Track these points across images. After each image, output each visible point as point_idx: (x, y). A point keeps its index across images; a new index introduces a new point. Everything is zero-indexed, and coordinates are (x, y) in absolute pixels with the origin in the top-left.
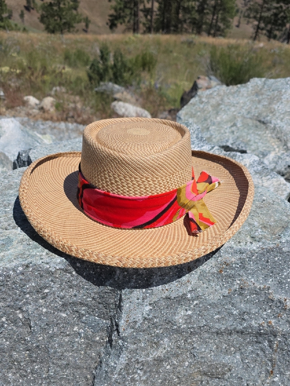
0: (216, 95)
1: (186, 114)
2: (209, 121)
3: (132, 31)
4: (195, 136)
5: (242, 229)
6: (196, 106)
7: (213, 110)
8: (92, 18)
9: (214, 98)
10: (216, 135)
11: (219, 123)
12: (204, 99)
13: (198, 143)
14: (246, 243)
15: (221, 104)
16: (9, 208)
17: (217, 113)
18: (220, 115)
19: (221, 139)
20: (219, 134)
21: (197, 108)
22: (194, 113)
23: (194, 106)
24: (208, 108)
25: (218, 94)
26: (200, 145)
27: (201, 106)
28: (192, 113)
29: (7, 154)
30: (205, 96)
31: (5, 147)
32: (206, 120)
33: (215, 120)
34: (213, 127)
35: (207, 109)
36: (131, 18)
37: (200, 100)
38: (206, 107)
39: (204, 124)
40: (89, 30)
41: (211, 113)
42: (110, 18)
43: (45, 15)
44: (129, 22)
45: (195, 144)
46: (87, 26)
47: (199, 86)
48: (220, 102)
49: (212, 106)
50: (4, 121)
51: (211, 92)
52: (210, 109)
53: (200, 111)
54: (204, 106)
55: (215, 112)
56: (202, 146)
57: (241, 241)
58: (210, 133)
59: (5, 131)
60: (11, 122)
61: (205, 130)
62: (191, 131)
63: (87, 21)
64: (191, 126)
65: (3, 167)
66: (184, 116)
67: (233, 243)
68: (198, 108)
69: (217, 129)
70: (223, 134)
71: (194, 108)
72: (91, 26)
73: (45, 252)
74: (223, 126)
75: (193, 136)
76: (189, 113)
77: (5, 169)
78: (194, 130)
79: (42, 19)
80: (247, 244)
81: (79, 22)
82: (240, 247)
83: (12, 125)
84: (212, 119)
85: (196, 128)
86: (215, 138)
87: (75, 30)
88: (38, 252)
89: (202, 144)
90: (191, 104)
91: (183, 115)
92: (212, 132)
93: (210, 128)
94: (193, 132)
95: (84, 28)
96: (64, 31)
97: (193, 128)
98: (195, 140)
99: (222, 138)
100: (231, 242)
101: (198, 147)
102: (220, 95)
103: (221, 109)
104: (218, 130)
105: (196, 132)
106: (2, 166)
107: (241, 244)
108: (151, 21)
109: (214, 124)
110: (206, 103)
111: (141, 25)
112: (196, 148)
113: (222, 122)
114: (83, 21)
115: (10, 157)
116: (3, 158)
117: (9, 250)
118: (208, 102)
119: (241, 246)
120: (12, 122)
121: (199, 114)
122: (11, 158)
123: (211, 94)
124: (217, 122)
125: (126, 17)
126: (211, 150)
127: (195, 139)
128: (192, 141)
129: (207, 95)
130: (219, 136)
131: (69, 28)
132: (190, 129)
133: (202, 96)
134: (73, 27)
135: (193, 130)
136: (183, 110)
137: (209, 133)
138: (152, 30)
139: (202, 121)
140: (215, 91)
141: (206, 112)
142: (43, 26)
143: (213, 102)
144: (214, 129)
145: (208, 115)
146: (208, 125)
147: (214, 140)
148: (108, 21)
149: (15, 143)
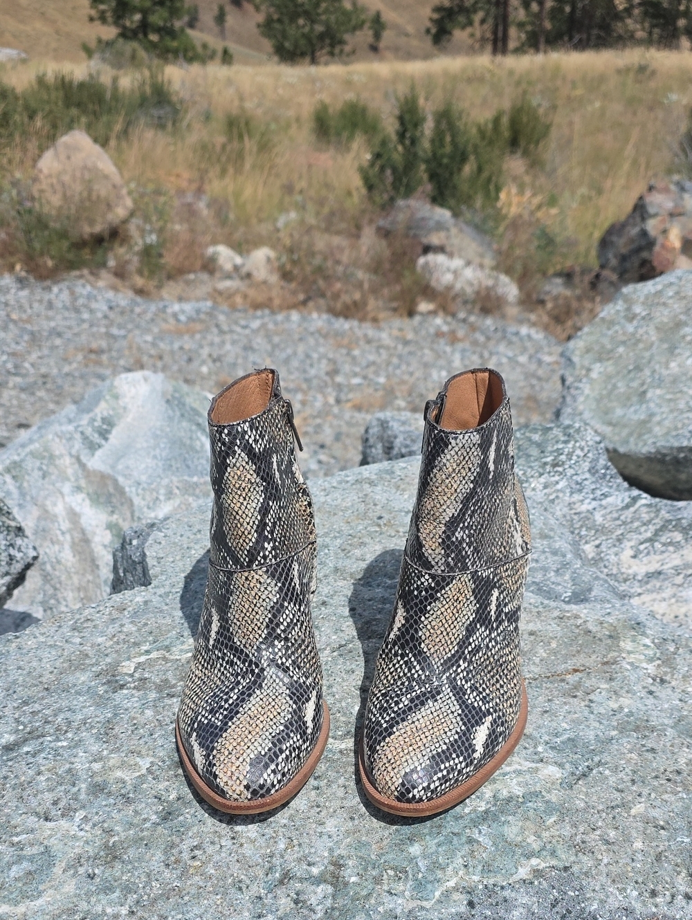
0: (671, 297)
1: (588, 350)
2: (647, 372)
3: (489, 47)
4: (586, 465)
5: (667, 843)
6: (617, 327)
7: (662, 340)
8: (389, 16)
9: (664, 304)
10: (664, 416)
11: (675, 381)
12: (638, 309)
13: (593, 486)
14: (673, 896)
15: (685, 324)
16: (66, 739)
17: (672, 350)
18: (680, 354)
19: (676, 429)
20: (672, 411)
21: (617, 332)
22: (609, 347)
23: (609, 329)
24: (647, 333)
25: (677, 293)
26: (598, 493)
27: (630, 328)
28: (603, 347)
29: (121, 480)
30: (642, 299)
31: (119, 459)
32: (638, 368)
33: (665, 372)
34: (658, 392)
35: (645, 337)
36: (487, 14)
37: (628, 309)
38: (641, 331)
39: (632, 380)
40: (382, 45)
41: (654, 347)
42: (436, 16)
43: (276, 17)
44: (483, 22)
45: (585, 491)
46: (377, 36)
47: (651, 210)
48: (683, 317)
49: (657, 328)
50: (126, 378)
51: (659, 287)
52: (654, 336)
53: (624, 343)
54: (636, 328)
55: (665, 346)
56: (605, 496)
57: (660, 887)
58: (648, 408)
59: (125, 408)
60: (142, 381)
61: (635, 399)
62: (578, 452)
63: (378, 24)
64: (576, 436)
65: (113, 512)
66: (582, 356)
67: (635, 893)
68: (621, 332)
69: (668, 397)
70: (682, 412)
71: (610, 333)
72: (388, 36)
73: (127, 906)
74: (685, 389)
75: (580, 466)
76: (597, 348)
77: (115, 516)
78: (586, 449)
79: (267, 28)
80: (675, 901)
81: (359, 26)
82: (654, 910)
83: (144, 389)
84: (657, 367)
85: (590, 443)
86: (659, 423)
87: (347, 48)
88: (110, 903)
89: (605, 490)
90: (603, 319)
91: (578, 352)
92: (652, 405)
93: (649, 395)
94: (582, 454)
95: (370, 40)
96: (318, 54)
97: (583, 443)
98: (586, 479)
99: (680, 425)
100: (629, 891)
101: (594, 499)
102: (684, 298)
103: (684, 337)
104: (670, 400)
105: (590, 455)
106: (110, 509)
107: (658, 900)
108: (538, 16)
109: (660, 383)
110: (643, 318)
111: (513, 32)
112: (587, 501)
113: (684, 378)
114: (367, 25)
115: (127, 489)
116: (111, 490)
117: (40, 894)
118: (648, 318)
119: (656, 906)
120: (146, 379)
121: (621, 349)
122: (131, 492)
123: (659, 293)
124: (668, 375)
125: (475, 11)
126: (627, 507)
127: (587, 475)
128: (577, 483)
129: (647, 297)
130: (671, 416)
131: (332, 46)
132: (574, 447)
133: (635, 297)
134: (342, 42)
135: (582, 449)
136: (580, 337)
137: (644, 406)
138: (542, 40)
139: (630, 371)
140: (671, 284)
141: (641, 346)
142: (268, 44)
143: (663, 316)
144: (660, 397)
145: (647, 354)
146: (643, 384)
147: (657, 429)
148: (429, 24)
149: (145, 445)
